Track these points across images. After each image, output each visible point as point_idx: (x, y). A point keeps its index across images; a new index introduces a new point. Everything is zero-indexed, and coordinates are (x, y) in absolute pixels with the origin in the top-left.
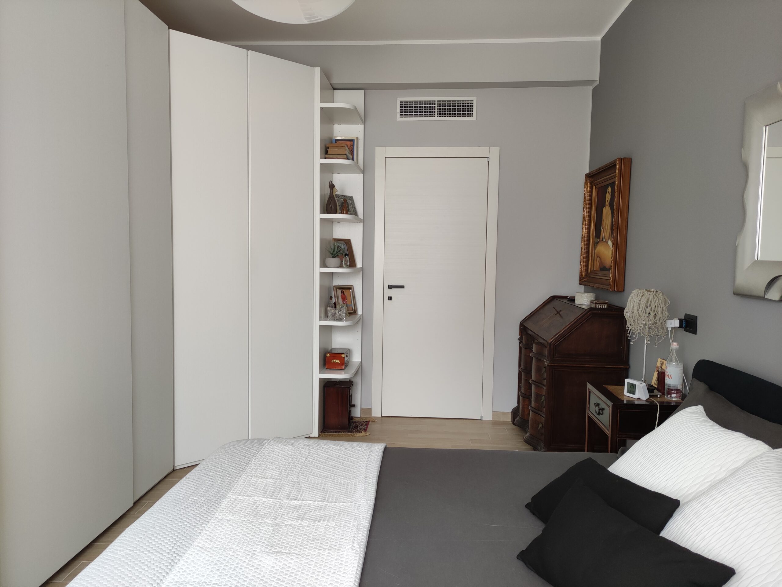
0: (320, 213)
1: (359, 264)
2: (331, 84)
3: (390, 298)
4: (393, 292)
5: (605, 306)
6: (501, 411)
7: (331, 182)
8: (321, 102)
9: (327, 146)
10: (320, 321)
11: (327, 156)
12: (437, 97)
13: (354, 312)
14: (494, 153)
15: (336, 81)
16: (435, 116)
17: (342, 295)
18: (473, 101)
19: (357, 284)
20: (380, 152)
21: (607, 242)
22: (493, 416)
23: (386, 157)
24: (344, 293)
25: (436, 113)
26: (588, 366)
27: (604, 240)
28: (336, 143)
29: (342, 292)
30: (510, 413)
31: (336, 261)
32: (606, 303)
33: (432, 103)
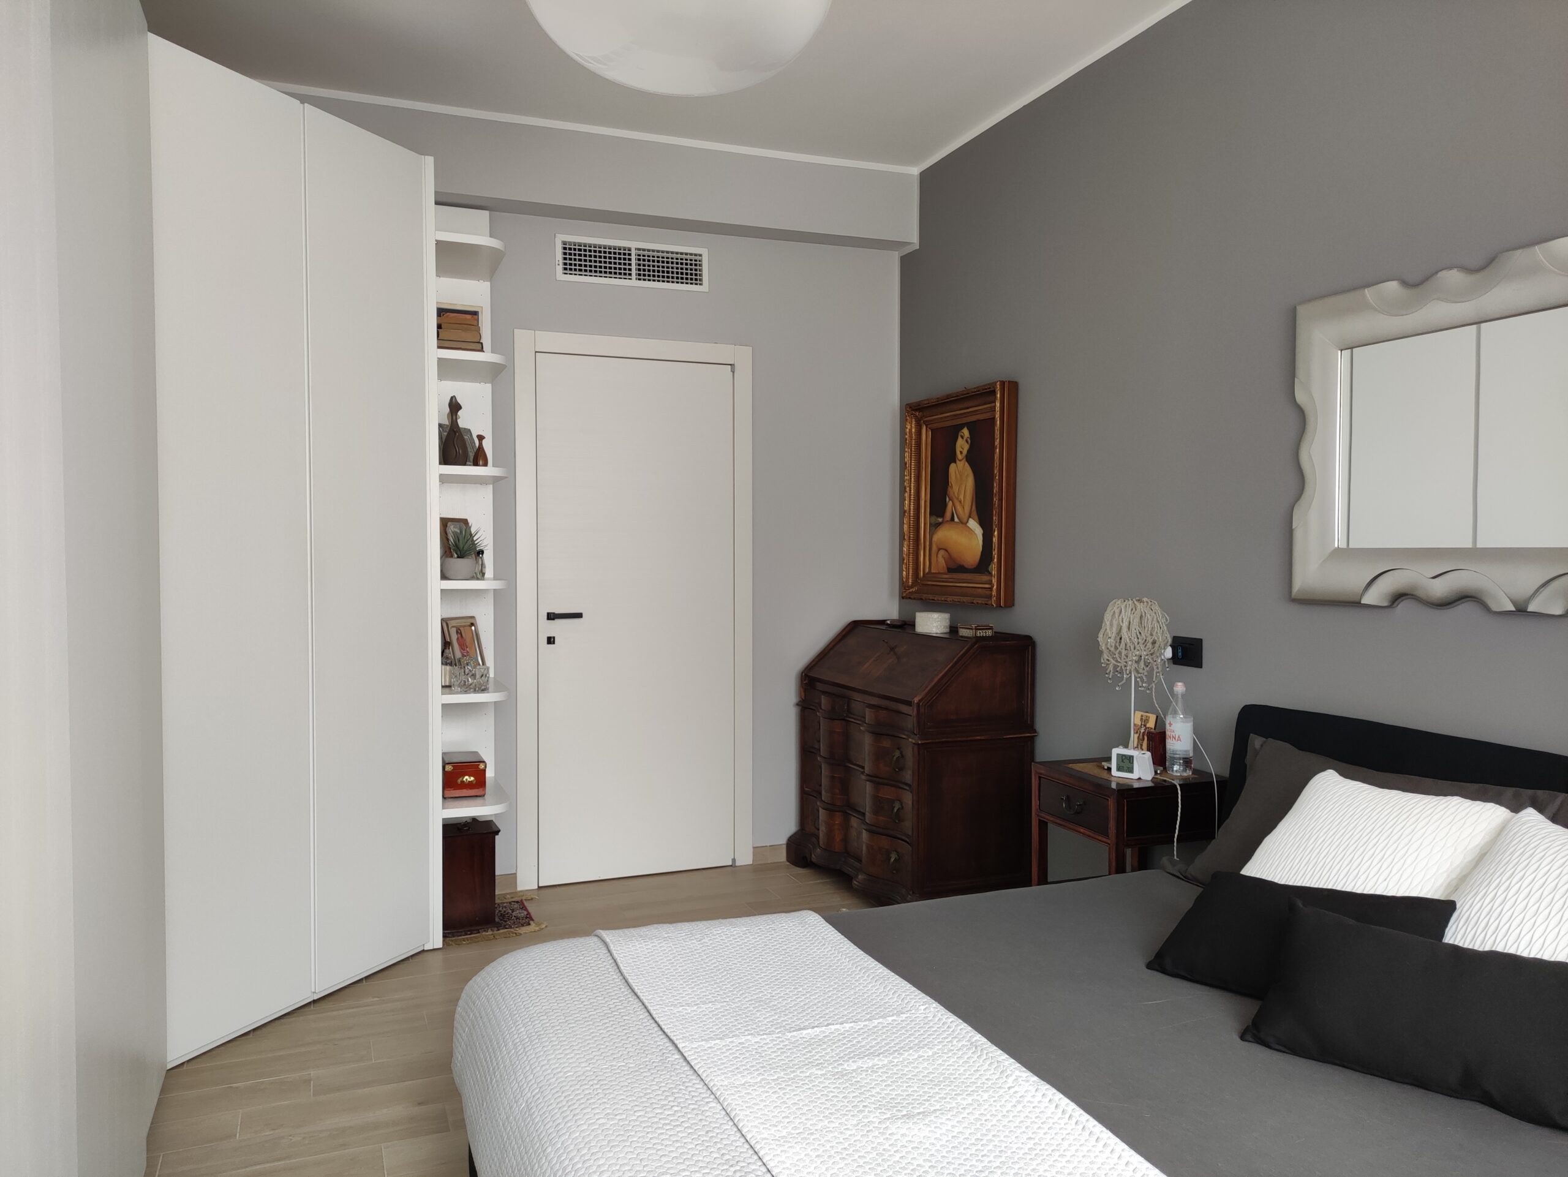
0: (440, 464)
3: (551, 641)
4: (557, 628)
5: (989, 633)
6: (768, 845)
7: (454, 399)
8: (437, 229)
10: (442, 694)
11: (446, 343)
12: (634, 242)
14: (743, 356)
16: (630, 277)
17: (458, 639)
18: (700, 255)
19: (484, 614)
20: (523, 339)
21: (964, 523)
22: (754, 855)
23: (536, 352)
24: (461, 634)
25: (634, 272)
26: (978, 738)
27: (956, 519)
29: (457, 632)
30: (785, 846)
32: (991, 628)
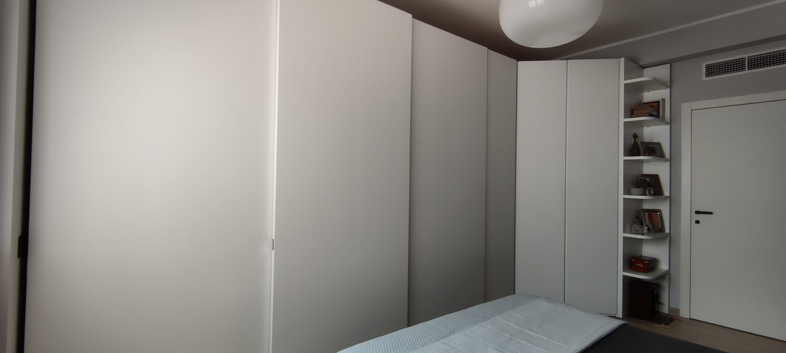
0: (624, 156)
1: (667, 193)
2: (639, 66)
3: (698, 222)
4: (700, 217)
7: (635, 134)
8: (625, 80)
9: (633, 109)
10: (624, 233)
11: (632, 116)
12: (745, 55)
13: (662, 230)
15: (642, 63)
16: (745, 70)
17: (649, 217)
19: (664, 208)
20: (686, 107)
23: (692, 110)
24: (651, 215)
25: (747, 67)
28: (643, 105)
29: (649, 214)
31: (639, 190)
33: (743, 60)
